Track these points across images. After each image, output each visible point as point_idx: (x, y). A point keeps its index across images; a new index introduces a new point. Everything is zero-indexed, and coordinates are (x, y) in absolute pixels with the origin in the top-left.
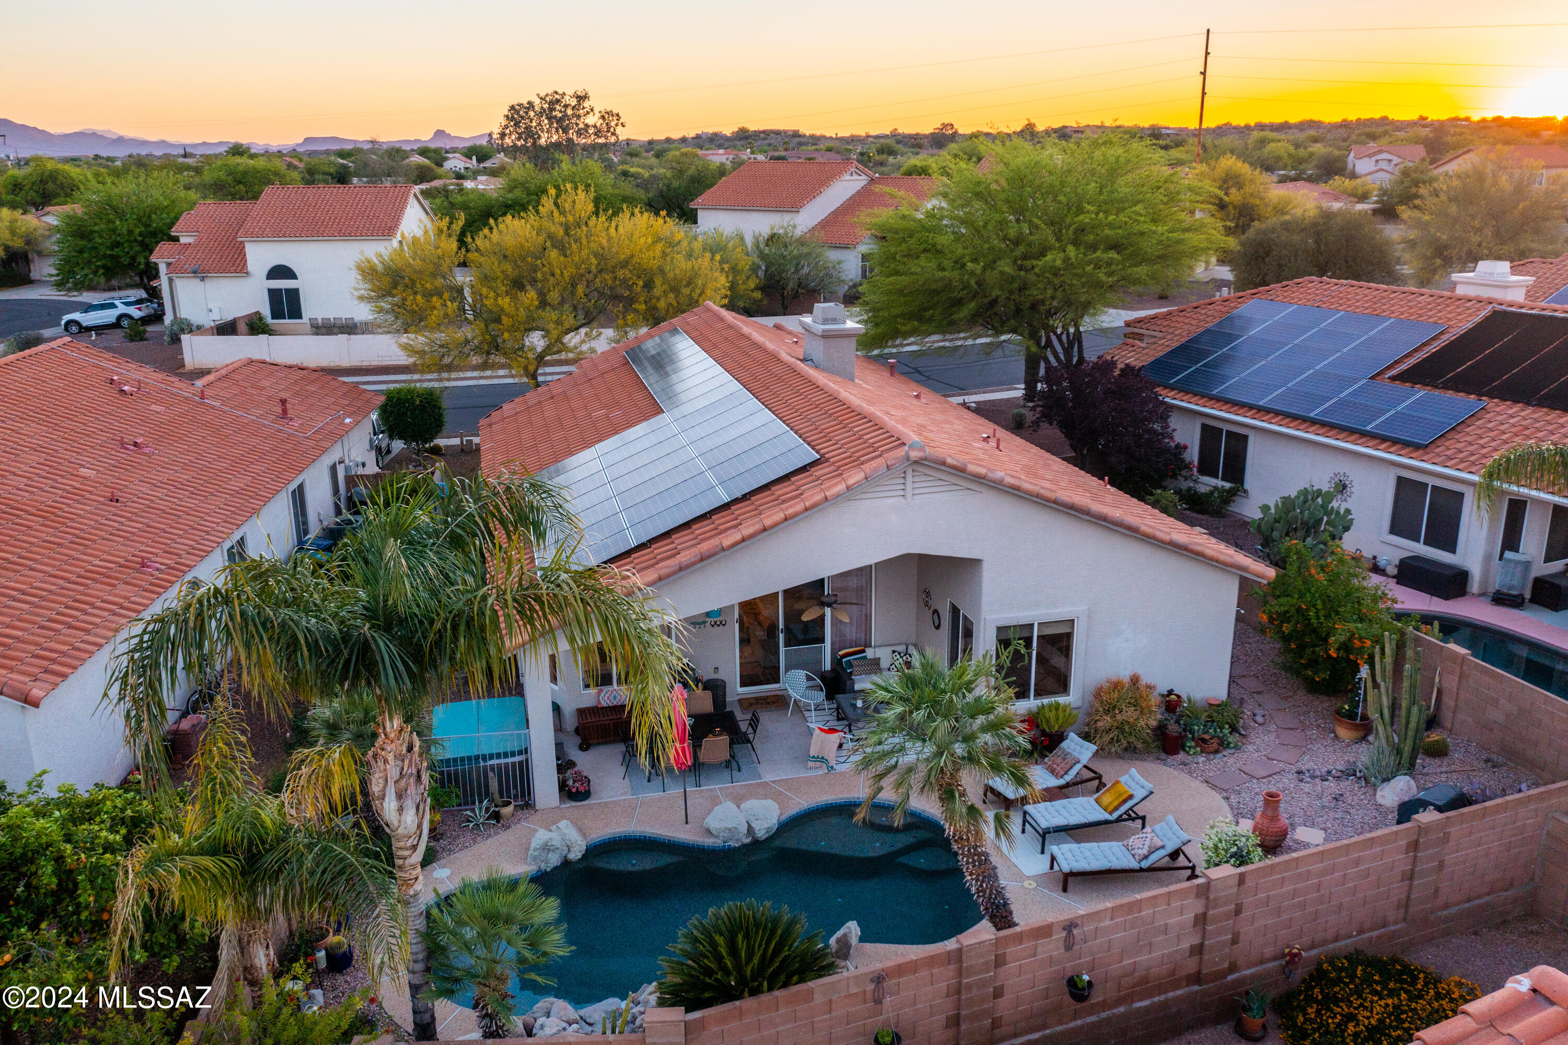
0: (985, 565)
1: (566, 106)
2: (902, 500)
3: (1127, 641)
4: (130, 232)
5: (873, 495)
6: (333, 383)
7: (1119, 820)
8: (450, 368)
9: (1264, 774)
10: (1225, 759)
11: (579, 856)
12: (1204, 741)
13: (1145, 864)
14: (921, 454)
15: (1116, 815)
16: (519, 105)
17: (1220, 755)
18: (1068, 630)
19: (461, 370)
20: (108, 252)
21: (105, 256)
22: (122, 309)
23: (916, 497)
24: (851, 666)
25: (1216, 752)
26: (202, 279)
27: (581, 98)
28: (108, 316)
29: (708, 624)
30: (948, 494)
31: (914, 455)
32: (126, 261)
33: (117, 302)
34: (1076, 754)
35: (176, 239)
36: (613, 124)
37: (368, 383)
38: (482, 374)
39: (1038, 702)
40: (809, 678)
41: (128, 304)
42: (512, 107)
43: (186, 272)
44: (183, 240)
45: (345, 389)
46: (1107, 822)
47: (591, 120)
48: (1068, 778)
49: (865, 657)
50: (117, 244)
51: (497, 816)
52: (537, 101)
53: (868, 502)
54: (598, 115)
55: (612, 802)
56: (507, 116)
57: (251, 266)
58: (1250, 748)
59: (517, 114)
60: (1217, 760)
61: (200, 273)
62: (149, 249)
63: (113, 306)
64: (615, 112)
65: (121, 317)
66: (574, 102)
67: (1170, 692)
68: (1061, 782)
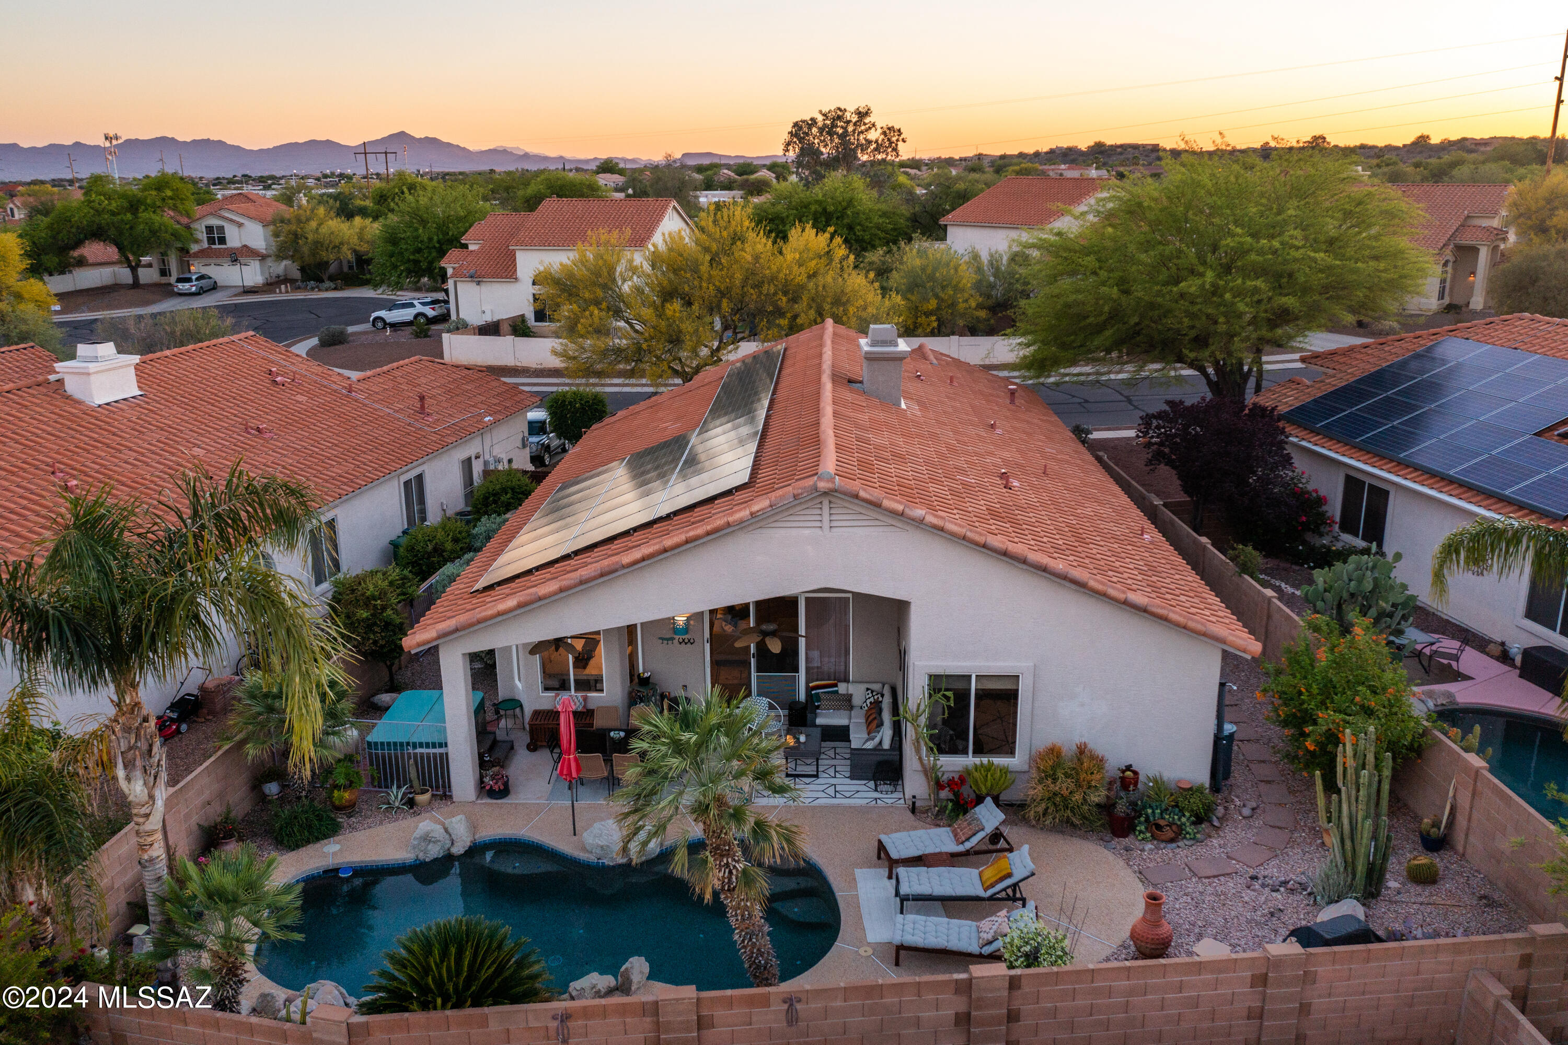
0: (913, 608)
1: (848, 122)
2: (818, 531)
3: (1082, 705)
4: (430, 239)
5: (788, 524)
6: (495, 384)
7: (991, 898)
8: (599, 374)
9: (1209, 873)
10: (1177, 851)
11: (462, 851)
12: (1159, 827)
13: (987, 950)
14: (830, 485)
15: (990, 892)
16: (803, 121)
17: (1174, 845)
18: (1014, 687)
19: (608, 377)
20: (412, 257)
21: (409, 261)
22: (419, 308)
23: (834, 530)
24: (819, 700)
25: (1172, 840)
26: (478, 283)
27: (862, 114)
28: (406, 315)
29: (676, 642)
30: (872, 529)
31: (822, 485)
32: (424, 265)
33: (415, 302)
34: (983, 821)
35: (465, 246)
36: (894, 139)
37: (524, 384)
38: (627, 381)
39: (977, 760)
40: (771, 707)
41: (424, 304)
42: (796, 125)
43: (465, 276)
44: (471, 248)
45: (504, 388)
46: (978, 899)
47: (873, 135)
48: (968, 845)
49: (837, 692)
50: (419, 251)
51: (411, 803)
52: (820, 118)
53: (782, 531)
54: (879, 131)
55: (523, 804)
56: (791, 133)
57: (520, 273)
58: (1215, 842)
59: (800, 131)
60: (1167, 851)
61: (477, 278)
62: (442, 253)
63: (412, 305)
64: (897, 127)
65: (418, 315)
66: (855, 118)
67: (1129, 768)
68: (961, 848)
